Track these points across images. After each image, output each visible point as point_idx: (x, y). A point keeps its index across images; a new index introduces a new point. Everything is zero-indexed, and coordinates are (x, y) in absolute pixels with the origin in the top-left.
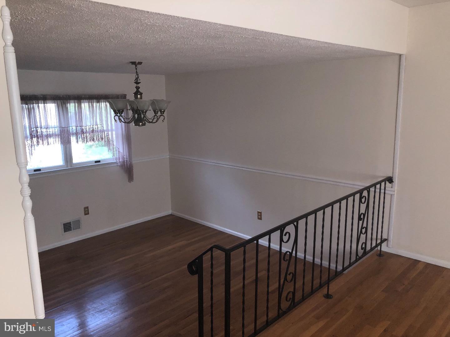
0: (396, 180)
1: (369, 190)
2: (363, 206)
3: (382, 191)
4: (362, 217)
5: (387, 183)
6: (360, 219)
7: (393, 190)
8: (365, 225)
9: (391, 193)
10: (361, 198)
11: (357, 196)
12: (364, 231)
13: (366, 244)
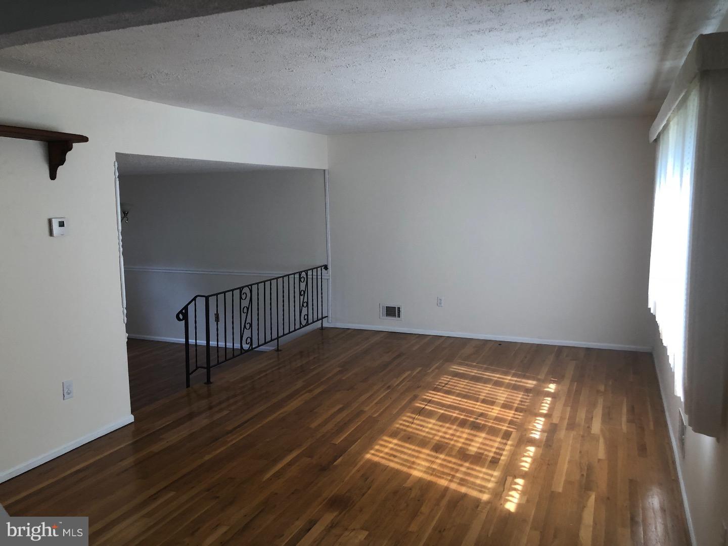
0: (330, 267)
1: (307, 272)
2: (303, 285)
3: (319, 277)
4: (302, 293)
5: (323, 270)
6: (300, 295)
7: (328, 275)
8: (306, 300)
9: (328, 278)
10: (300, 278)
11: (297, 276)
12: (305, 305)
13: (308, 315)
